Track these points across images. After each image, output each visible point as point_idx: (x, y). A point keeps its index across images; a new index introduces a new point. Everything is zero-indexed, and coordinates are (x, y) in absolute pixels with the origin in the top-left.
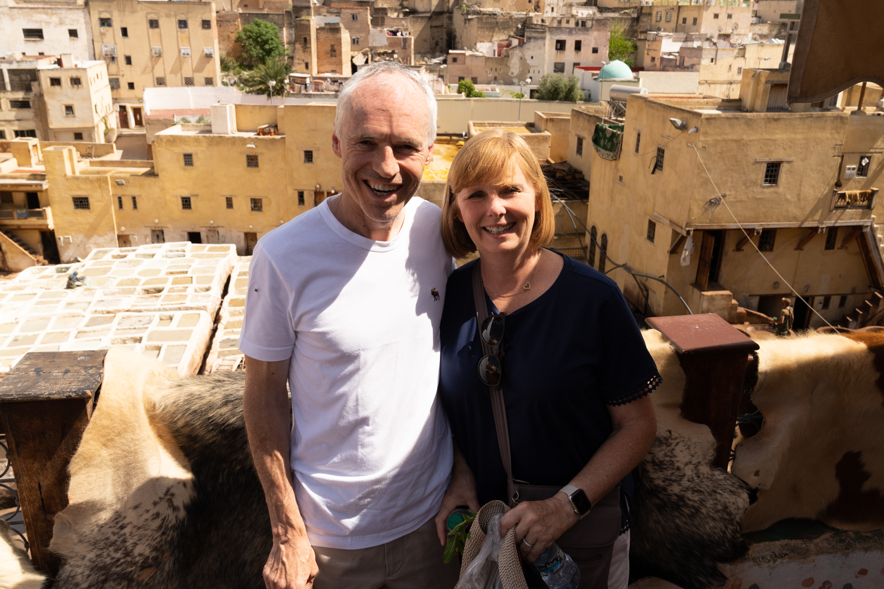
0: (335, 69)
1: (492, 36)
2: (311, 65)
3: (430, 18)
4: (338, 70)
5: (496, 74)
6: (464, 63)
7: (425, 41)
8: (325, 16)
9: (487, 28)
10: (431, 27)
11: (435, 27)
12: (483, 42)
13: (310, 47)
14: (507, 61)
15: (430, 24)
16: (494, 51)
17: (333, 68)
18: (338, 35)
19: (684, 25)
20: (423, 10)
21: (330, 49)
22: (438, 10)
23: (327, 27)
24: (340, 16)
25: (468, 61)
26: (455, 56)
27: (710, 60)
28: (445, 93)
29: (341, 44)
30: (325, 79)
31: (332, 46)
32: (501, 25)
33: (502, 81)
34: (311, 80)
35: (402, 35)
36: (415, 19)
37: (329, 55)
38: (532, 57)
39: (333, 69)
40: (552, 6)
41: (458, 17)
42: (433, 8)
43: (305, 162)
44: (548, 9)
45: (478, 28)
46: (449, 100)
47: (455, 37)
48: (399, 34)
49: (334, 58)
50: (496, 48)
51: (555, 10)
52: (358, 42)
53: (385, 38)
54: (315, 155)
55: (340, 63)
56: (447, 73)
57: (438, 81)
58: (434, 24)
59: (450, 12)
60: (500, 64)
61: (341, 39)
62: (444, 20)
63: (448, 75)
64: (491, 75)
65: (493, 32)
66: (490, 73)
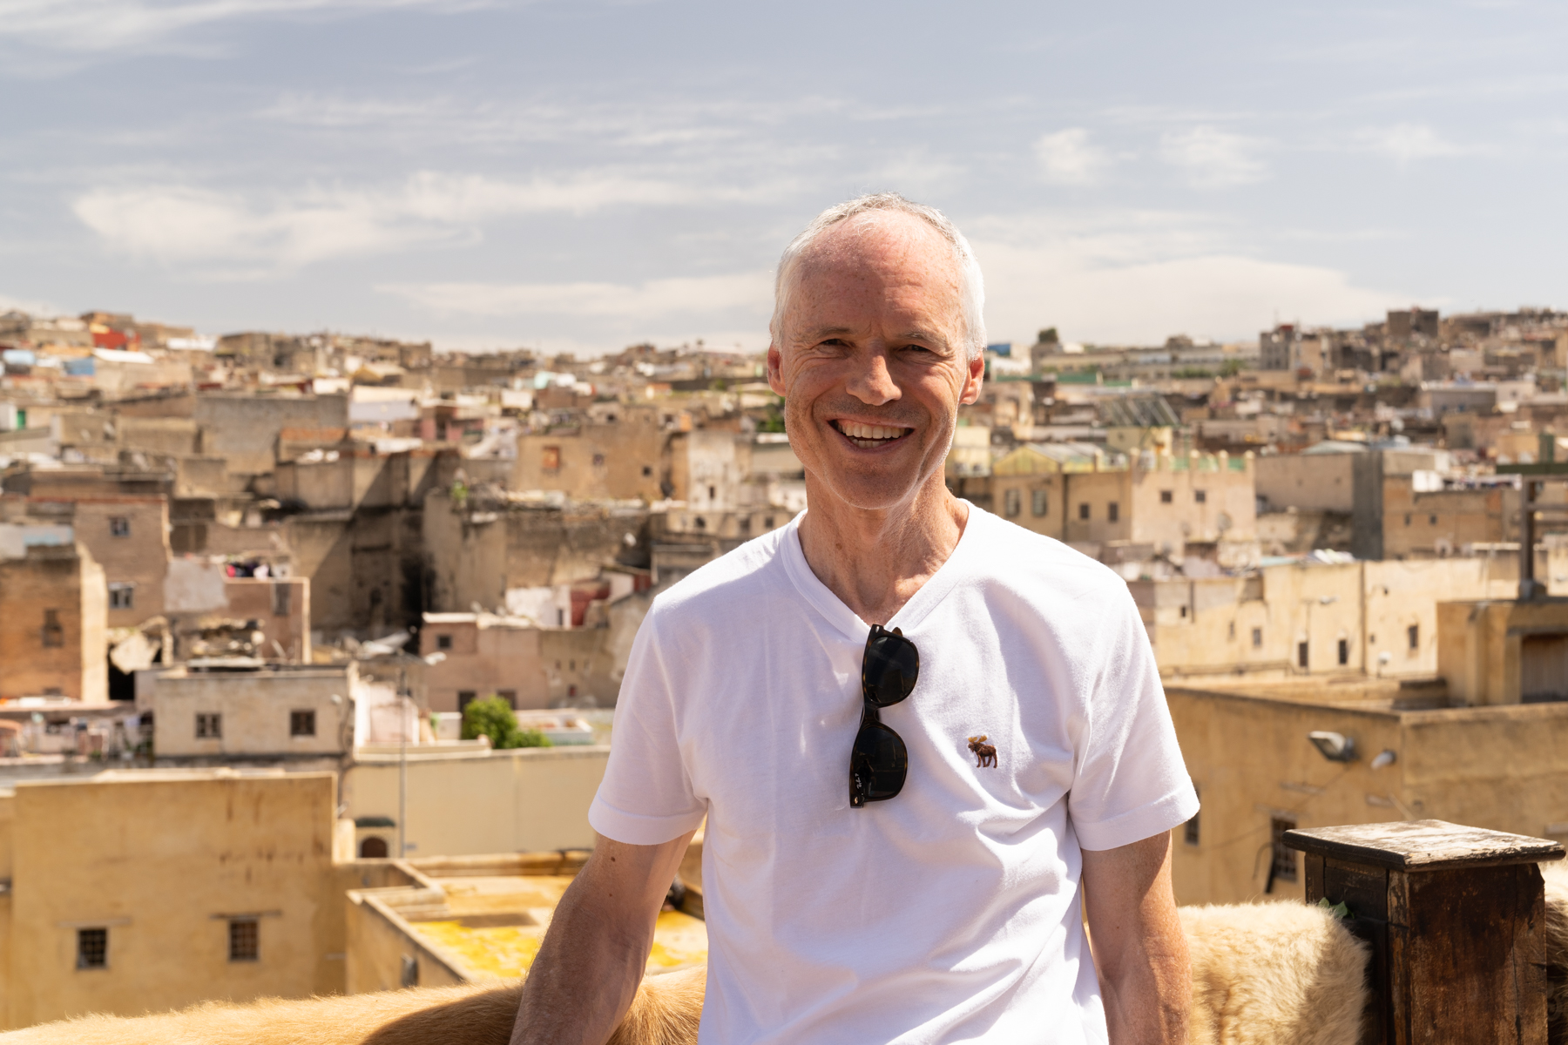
0: (57, 684)
1: (552, 571)
3: (349, 525)
4: (67, 685)
5: (573, 679)
6: (474, 650)
7: (335, 590)
8: (20, 524)
9: (535, 548)
10: (354, 551)
11: (368, 550)
12: (526, 587)
14: (605, 639)
15: (351, 541)
16: (561, 613)
17: (51, 680)
18: (70, 581)
19: (1084, 523)
20: (323, 503)
21: (42, 622)
22: (376, 500)
23: (36, 556)
24: (70, 523)
25: (486, 646)
26: (446, 631)
27: (1176, 613)
28: (421, 739)
29: (79, 605)
30: (24, 717)
31: (50, 615)
33: (591, 699)
35: (270, 574)
36: (302, 530)
37: (38, 642)
39: (49, 684)
40: (710, 483)
41: (439, 524)
42: (358, 497)
43: (79, 966)
44: (700, 491)
45: (510, 547)
46: (437, 761)
47: (431, 577)
48: (260, 574)
49: (54, 650)
50: (565, 602)
51: (720, 492)
52: (127, 601)
53: (220, 587)
54: (114, 942)
55: (75, 667)
57: (398, 704)
58: (364, 540)
59: (413, 509)
60: (581, 650)
61: (80, 592)
62: (394, 530)
63: (425, 689)
64: (557, 682)
65: (555, 558)
66: (554, 677)
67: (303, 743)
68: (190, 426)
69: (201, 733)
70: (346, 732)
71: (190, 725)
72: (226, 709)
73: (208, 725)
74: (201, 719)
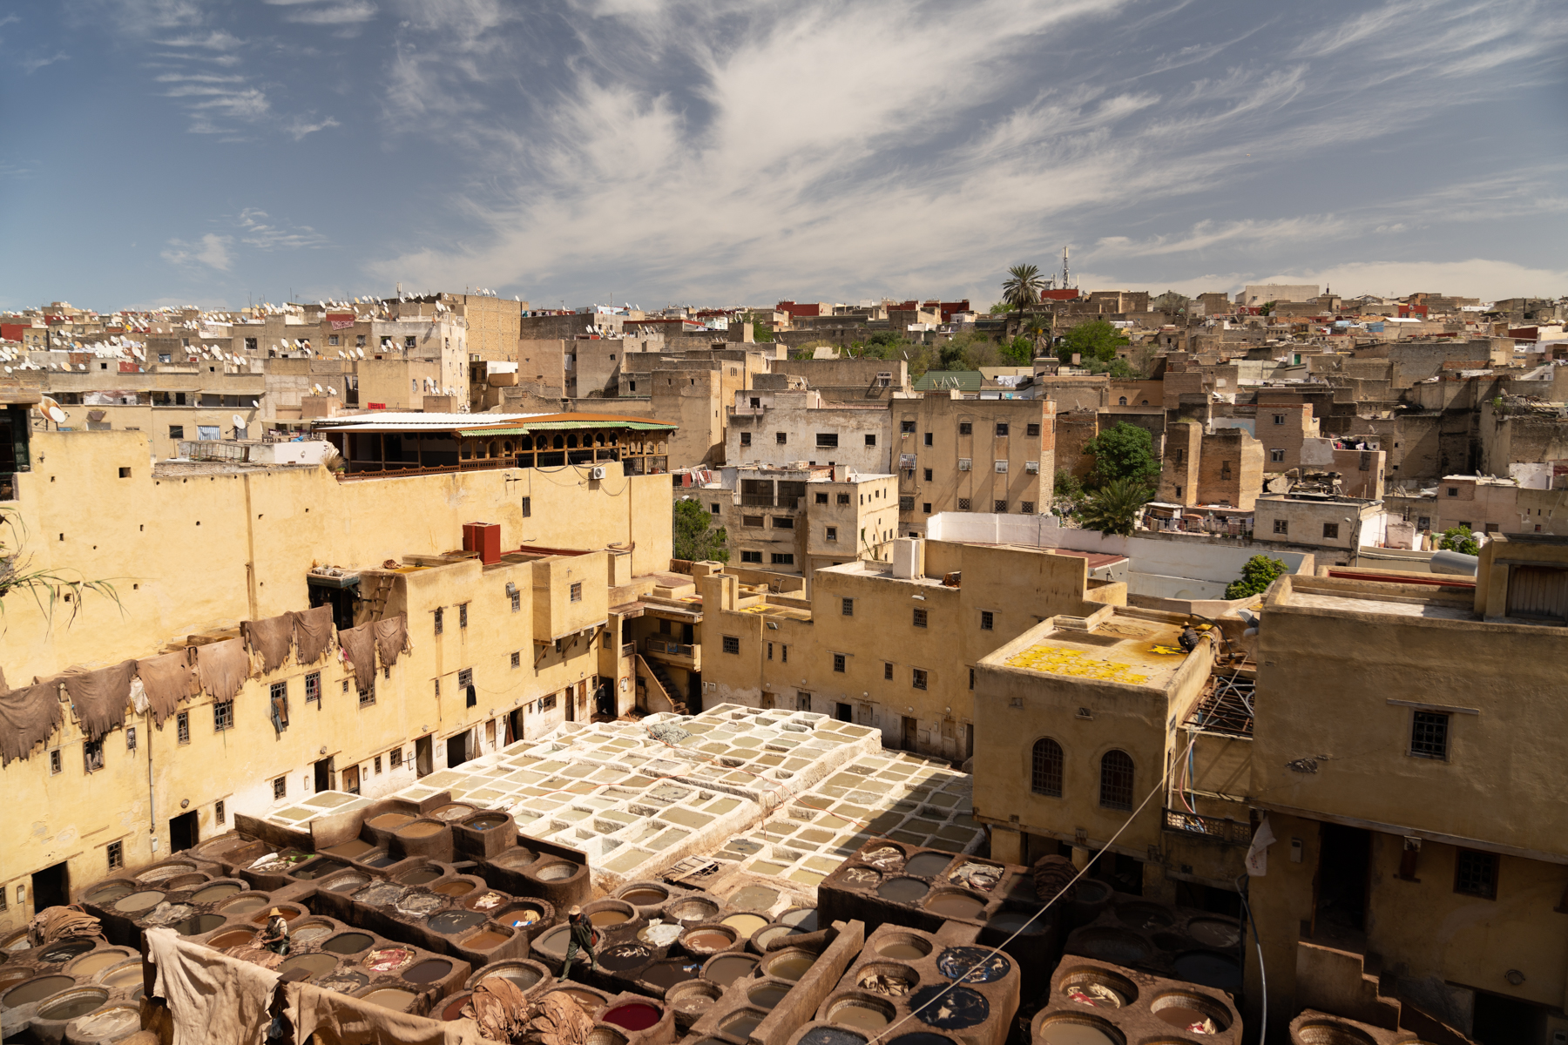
0: (1227, 499)
1: (1545, 453)
2: (1186, 490)
3: (1439, 420)
4: (1232, 500)
5: (1539, 521)
6: (1473, 498)
7: (1426, 457)
8: (1231, 418)
9: (1533, 438)
10: (1441, 435)
11: (1449, 434)
12: (1524, 463)
13: (1187, 465)
15: (1439, 429)
16: (1548, 478)
17: (1224, 496)
18: (1236, 447)
20: (1431, 407)
21: (1221, 467)
22: (1457, 406)
23: (1220, 434)
24: (1254, 418)
25: (1480, 496)
26: (1454, 486)
28: (1422, 548)
29: (1240, 460)
30: (1205, 513)
31: (1226, 463)
32: (1564, 433)
34: (1184, 514)
35: (1366, 447)
36: (1408, 422)
37: (1219, 477)
39: (1223, 499)
41: (1487, 419)
42: (1446, 404)
43: (982, 627)
45: (1513, 437)
46: (1409, 560)
47: (1481, 451)
48: (1360, 447)
49: (1226, 481)
50: (1550, 473)
52: (1281, 459)
53: (1331, 452)
54: (995, 619)
55: (1236, 491)
56: (1436, 514)
57: (1404, 526)
58: (1448, 429)
59: (1477, 410)
60: (1548, 503)
61: (1240, 453)
62: (1467, 423)
63: (1438, 518)
64: (1527, 521)
65: (1547, 445)
66: (1525, 519)
67: (1330, 541)
68: (1386, 361)
69: (1277, 530)
70: (1354, 538)
71: (1271, 525)
72: (1290, 519)
73: (1281, 526)
74: (1277, 523)
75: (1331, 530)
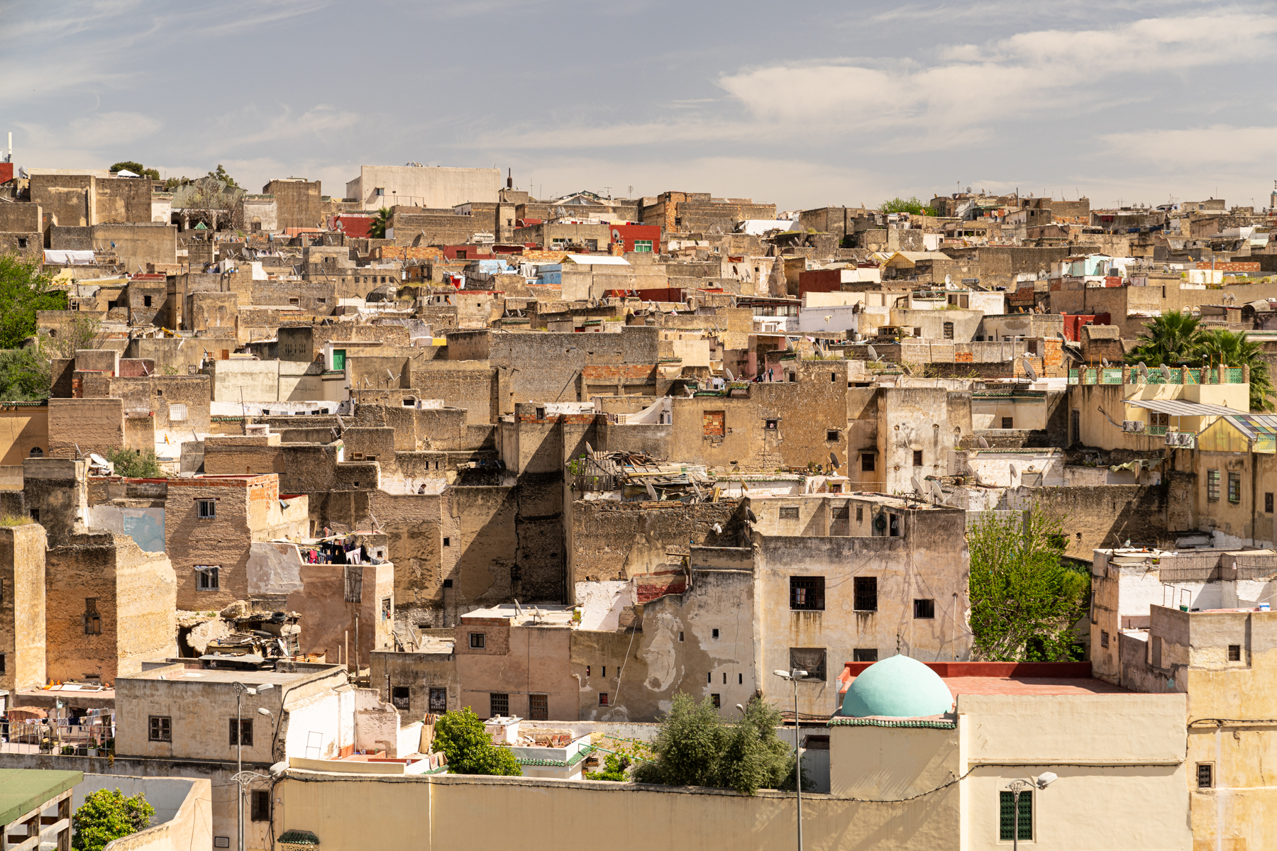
0: (97, 672)
1: (627, 562)
2: (13, 660)
5: (604, 686)
6: (507, 650)
8: (121, 505)
9: (607, 536)
12: (598, 580)
13: (12, 610)
14: (637, 644)
18: (107, 572)
19: (1269, 515)
21: (83, 610)
23: (78, 546)
24: (163, 505)
25: (517, 645)
26: (479, 629)
27: (1224, 653)
29: (114, 595)
30: (45, 703)
31: (90, 602)
32: (653, 527)
33: (623, 709)
34: (11, 708)
37: (80, 630)
38: (716, 633)
39: (90, 672)
49: (93, 638)
50: (631, 599)
52: (211, 583)
53: (296, 571)
55: (110, 654)
56: (455, 681)
57: (382, 711)
58: (529, 510)
59: (562, 480)
60: (614, 655)
61: (114, 582)
62: (549, 501)
63: (459, 687)
64: (588, 688)
66: (584, 685)
67: (241, 752)
68: (486, 366)
69: (154, 736)
70: (278, 744)
71: (143, 727)
72: (174, 714)
73: (160, 728)
74: (154, 721)
75: (242, 731)
